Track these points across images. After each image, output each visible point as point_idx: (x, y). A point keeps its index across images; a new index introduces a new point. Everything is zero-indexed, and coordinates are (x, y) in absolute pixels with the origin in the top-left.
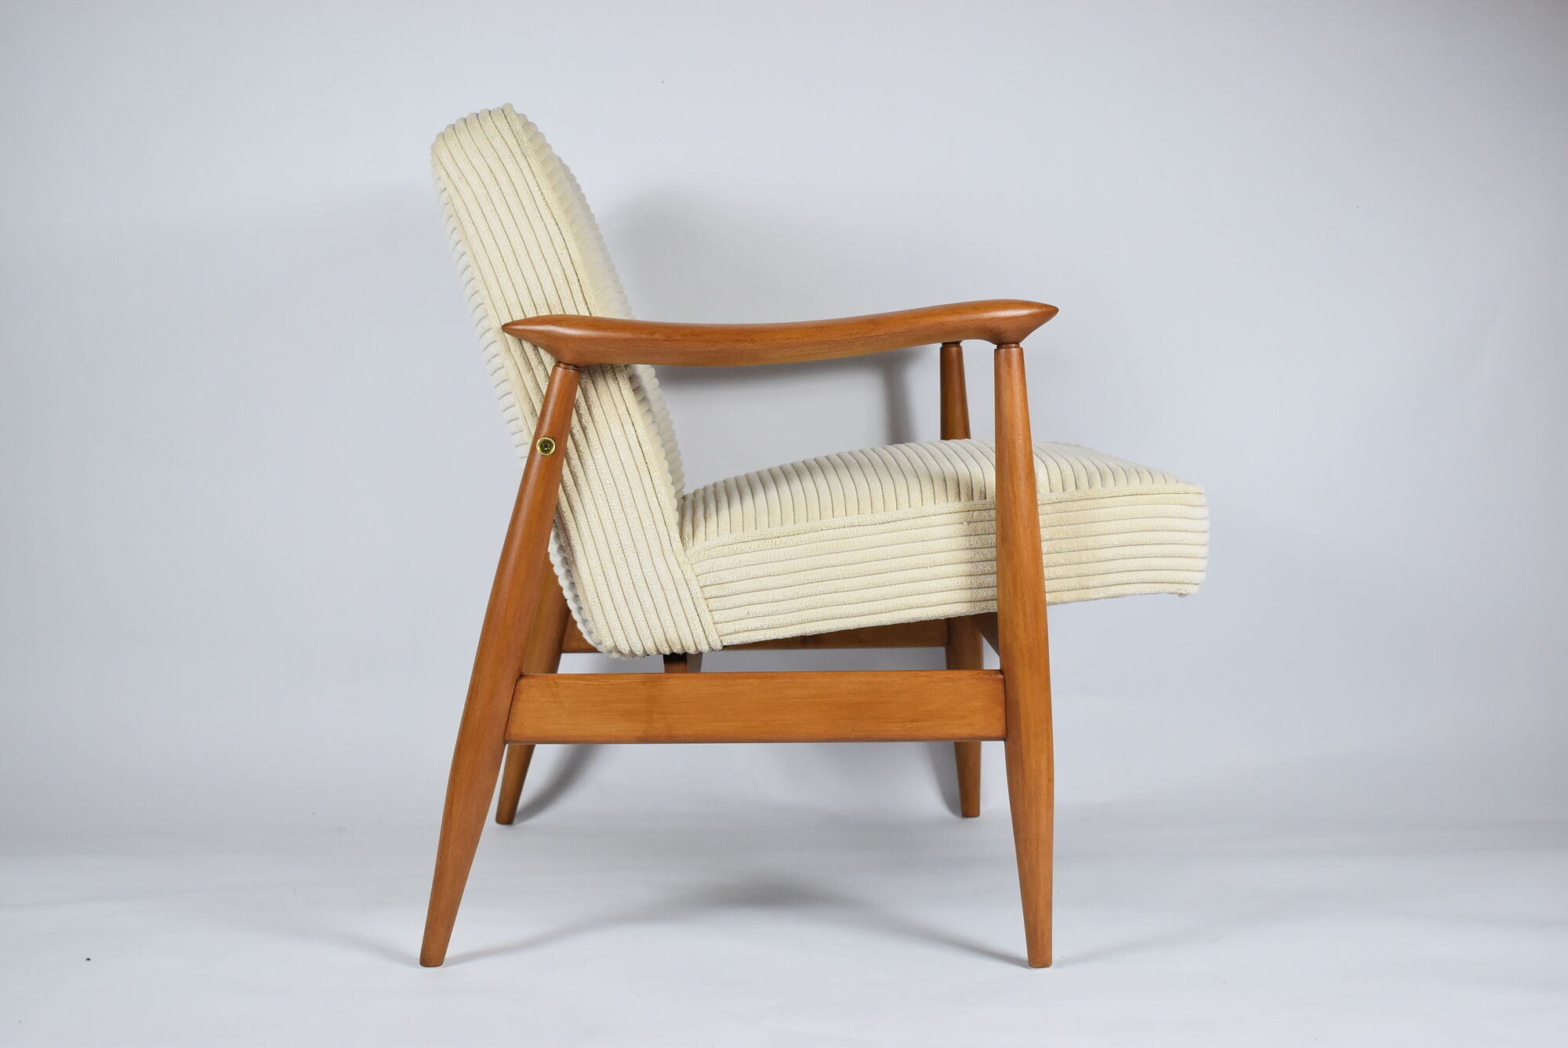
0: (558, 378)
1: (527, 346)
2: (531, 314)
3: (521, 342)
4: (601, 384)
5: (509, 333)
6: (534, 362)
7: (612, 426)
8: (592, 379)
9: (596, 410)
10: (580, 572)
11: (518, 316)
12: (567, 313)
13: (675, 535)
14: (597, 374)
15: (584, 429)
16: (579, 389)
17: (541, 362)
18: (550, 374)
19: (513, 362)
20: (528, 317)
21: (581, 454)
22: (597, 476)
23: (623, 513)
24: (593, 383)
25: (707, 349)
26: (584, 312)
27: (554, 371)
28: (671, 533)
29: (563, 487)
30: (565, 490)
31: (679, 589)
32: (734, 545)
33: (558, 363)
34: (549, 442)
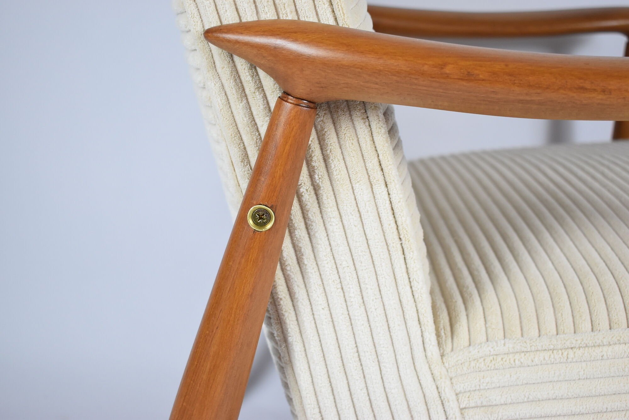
0: (283, 119)
1: (241, 64)
2: (249, 17)
3: (232, 56)
4: (345, 124)
5: (214, 44)
6: (250, 86)
7: (356, 186)
8: (332, 118)
9: (336, 164)
10: (298, 379)
11: (230, 19)
12: (302, 19)
13: (431, 337)
14: (340, 112)
15: (316, 189)
16: (313, 132)
17: (260, 87)
18: (272, 109)
19: (218, 84)
20: (244, 20)
21: (309, 222)
22: (330, 255)
23: (363, 308)
24: (334, 124)
25: (528, 98)
26: (327, 19)
27: (279, 105)
28: (426, 335)
29: (281, 266)
30: (283, 270)
31: (432, 411)
32: (511, 356)
33: (285, 96)
34: (267, 212)
